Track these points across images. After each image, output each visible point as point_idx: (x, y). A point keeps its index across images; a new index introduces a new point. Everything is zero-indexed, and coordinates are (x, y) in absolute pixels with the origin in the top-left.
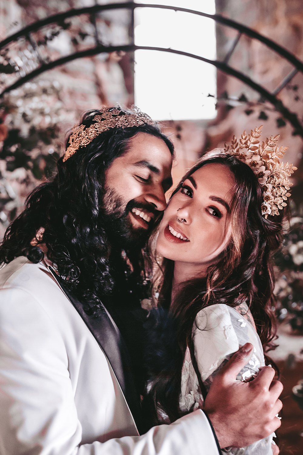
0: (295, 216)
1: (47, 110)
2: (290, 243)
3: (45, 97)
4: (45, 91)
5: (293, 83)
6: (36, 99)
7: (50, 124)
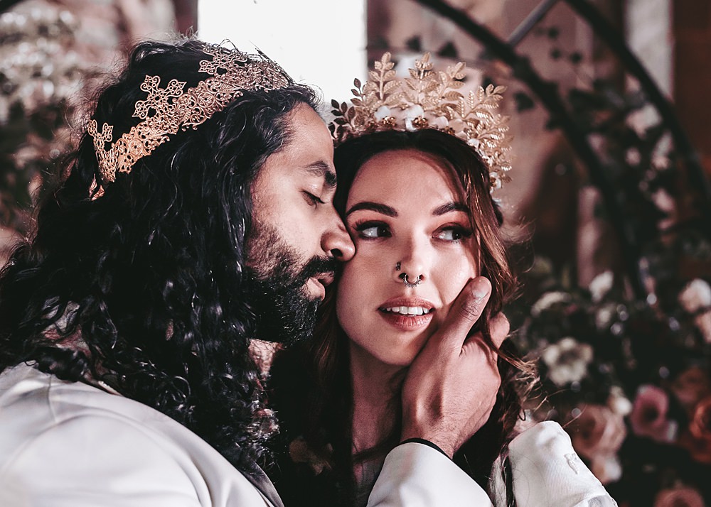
0: (552, 290)
1: (47, 70)
2: (543, 343)
3: (42, 43)
4: (43, 30)
5: (549, 22)
6: (24, 47)
7: (53, 96)
